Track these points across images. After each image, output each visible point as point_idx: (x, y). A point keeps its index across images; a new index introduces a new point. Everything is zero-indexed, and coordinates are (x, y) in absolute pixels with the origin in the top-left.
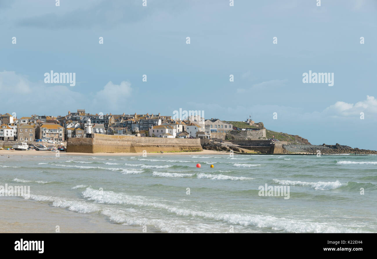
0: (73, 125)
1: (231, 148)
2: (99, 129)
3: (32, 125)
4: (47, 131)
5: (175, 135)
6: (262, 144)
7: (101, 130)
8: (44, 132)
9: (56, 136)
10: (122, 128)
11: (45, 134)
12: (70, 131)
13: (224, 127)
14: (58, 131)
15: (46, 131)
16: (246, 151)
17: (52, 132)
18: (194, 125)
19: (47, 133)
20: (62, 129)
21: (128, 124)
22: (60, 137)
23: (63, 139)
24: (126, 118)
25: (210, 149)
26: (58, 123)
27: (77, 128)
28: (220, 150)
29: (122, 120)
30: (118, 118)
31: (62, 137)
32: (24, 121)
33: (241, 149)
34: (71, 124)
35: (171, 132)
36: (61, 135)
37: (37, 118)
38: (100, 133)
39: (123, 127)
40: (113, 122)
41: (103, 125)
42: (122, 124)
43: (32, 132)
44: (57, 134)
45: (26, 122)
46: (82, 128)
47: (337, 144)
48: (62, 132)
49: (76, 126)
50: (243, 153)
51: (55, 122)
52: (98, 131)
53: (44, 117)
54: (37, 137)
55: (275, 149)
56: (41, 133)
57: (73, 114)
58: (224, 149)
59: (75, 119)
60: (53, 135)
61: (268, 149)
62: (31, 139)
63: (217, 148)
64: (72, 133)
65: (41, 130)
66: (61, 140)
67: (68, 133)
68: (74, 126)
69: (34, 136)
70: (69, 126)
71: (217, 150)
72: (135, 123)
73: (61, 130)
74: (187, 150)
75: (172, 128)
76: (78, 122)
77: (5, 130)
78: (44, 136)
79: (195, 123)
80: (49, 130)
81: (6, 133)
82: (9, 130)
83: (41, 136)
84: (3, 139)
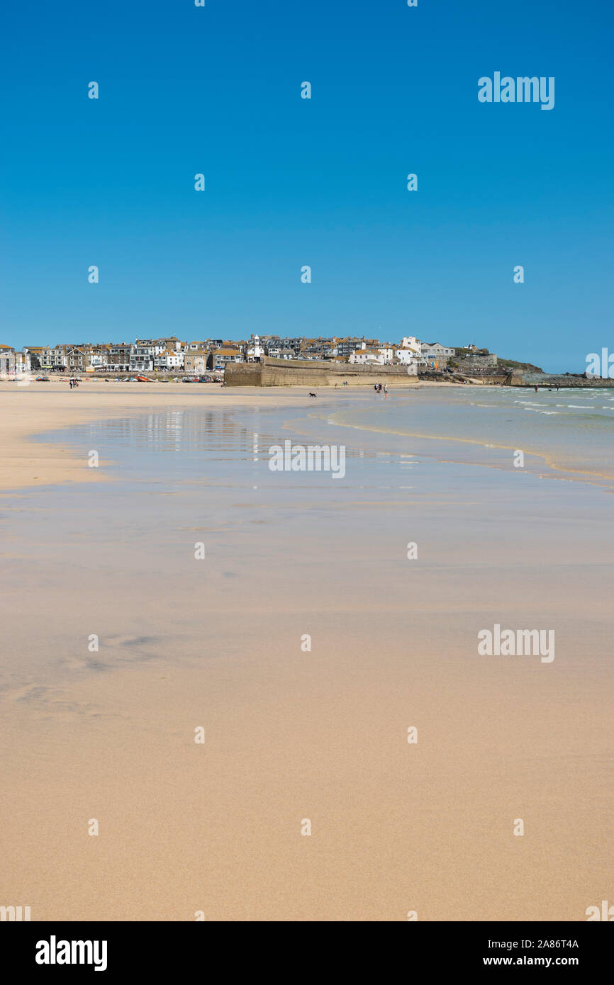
3: (204, 350)
4: (222, 359)
5: (382, 361)
8: (218, 360)
11: (219, 363)
14: (235, 359)
15: (220, 359)
17: (227, 359)
18: (408, 348)
19: (222, 362)
20: (241, 355)
21: (324, 349)
24: (322, 342)
29: (317, 345)
32: (194, 346)
35: (377, 358)
41: (292, 350)
43: (203, 359)
44: (235, 362)
50: (471, 382)
51: (233, 347)
54: (210, 366)
56: (214, 361)
62: (202, 369)
63: (438, 378)
65: (215, 357)
69: (205, 363)
70: (250, 352)
71: (437, 381)
73: (239, 357)
75: (380, 353)
77: (169, 358)
78: (218, 365)
79: (409, 346)
80: (225, 357)
81: (169, 361)
82: (173, 358)
83: (215, 364)
84: (166, 368)
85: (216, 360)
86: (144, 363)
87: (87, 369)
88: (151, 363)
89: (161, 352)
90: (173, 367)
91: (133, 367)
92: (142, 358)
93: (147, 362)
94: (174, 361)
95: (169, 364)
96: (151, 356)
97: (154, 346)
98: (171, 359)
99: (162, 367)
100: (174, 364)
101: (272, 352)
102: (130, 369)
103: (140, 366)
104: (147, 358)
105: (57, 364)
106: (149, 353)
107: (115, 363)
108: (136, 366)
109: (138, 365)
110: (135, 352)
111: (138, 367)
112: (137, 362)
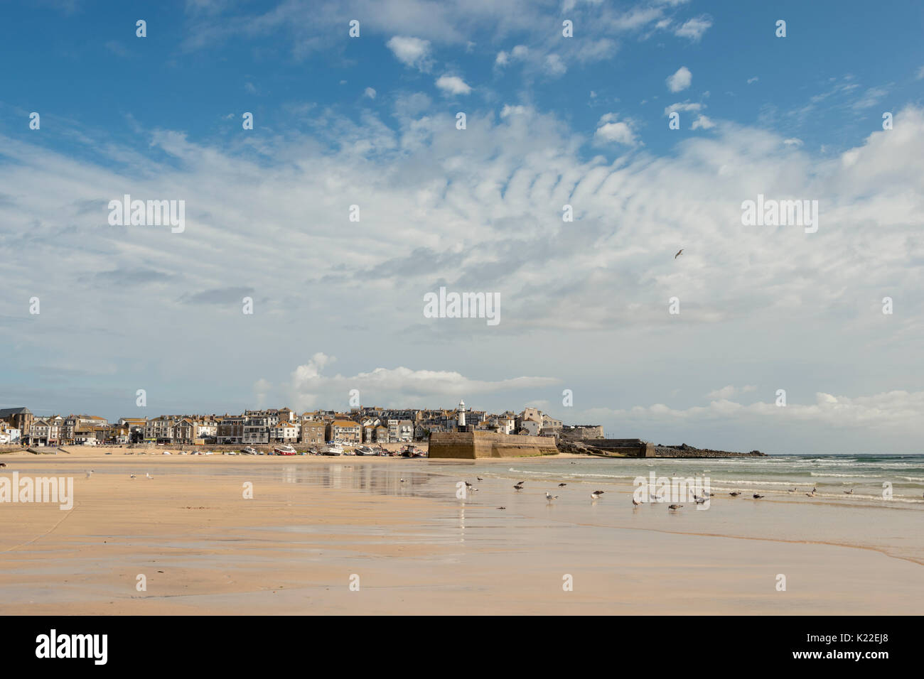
0: (372, 422)
1: (589, 449)
2: (406, 427)
3: (320, 421)
4: (340, 430)
5: (508, 433)
6: (625, 444)
7: (409, 427)
8: (336, 431)
9: (352, 437)
10: (436, 426)
11: (337, 434)
12: (369, 430)
13: (553, 424)
14: (354, 431)
15: (338, 429)
16: (610, 454)
17: (346, 431)
19: (340, 433)
20: (359, 426)
21: (441, 420)
22: (357, 437)
23: (361, 440)
24: (437, 414)
25: (563, 451)
26: (350, 420)
27: (378, 426)
28: (576, 453)
29: (431, 416)
30: (426, 414)
31: (360, 437)
32: (309, 418)
33: (604, 452)
34: (368, 421)
35: (503, 429)
36: (358, 435)
37: (324, 414)
38: (408, 432)
39: (435, 424)
40: (420, 418)
41: (409, 421)
42: (432, 420)
43: (321, 431)
44: (353, 433)
45: (311, 418)
46: (385, 425)
47: (683, 444)
48: (359, 431)
49: (376, 423)
51: (347, 419)
52: (405, 430)
53: (331, 413)
54: (327, 439)
55: (647, 451)
56: (332, 433)
57: (367, 409)
58: (581, 451)
59: (372, 415)
60: (348, 436)
61: (638, 451)
62: (320, 441)
63: (573, 449)
64: (372, 432)
65: (333, 428)
66: (358, 441)
67: (366, 432)
68: (373, 424)
69: (324, 436)
70: (367, 424)
71: (572, 452)
72: (452, 418)
73: (358, 429)
74: (546, 452)
75: (504, 425)
76: (376, 418)
77: (286, 429)
78: (337, 437)
79: (531, 417)
80: (344, 428)
81: (286, 433)
82: (291, 429)
83: (333, 436)
84: (283, 440)
85: (334, 431)
86: (258, 435)
87: (196, 441)
88: (266, 434)
89: (274, 423)
90: (290, 439)
91: (247, 438)
92: (257, 430)
93: (262, 435)
94: (291, 433)
95: (286, 436)
96: (267, 428)
97: (266, 418)
98: (288, 431)
99: (278, 439)
100: (291, 436)
101: (392, 424)
102: (244, 441)
103: (254, 437)
104: (262, 429)
105: (163, 436)
106: (265, 425)
107: (227, 434)
108: (250, 438)
109: (252, 437)
110: (249, 423)
111: (252, 439)
112: (251, 434)
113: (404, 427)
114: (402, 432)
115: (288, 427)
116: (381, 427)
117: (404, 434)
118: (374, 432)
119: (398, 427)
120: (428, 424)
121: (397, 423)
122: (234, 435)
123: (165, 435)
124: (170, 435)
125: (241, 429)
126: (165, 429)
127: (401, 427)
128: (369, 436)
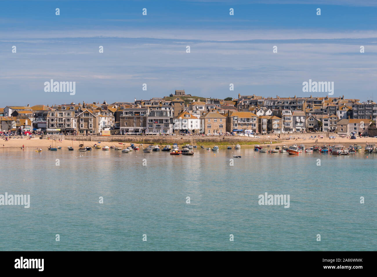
0: (263, 112)
2: (300, 117)
4: (239, 121)
7: (302, 118)
9: (249, 128)
11: (236, 125)
12: (265, 121)
14: (251, 121)
15: (237, 121)
17: (244, 121)
19: (239, 124)
20: (256, 117)
21: (330, 110)
22: (254, 128)
23: (257, 132)
27: (271, 116)
31: (256, 127)
34: (260, 111)
36: (255, 126)
37: (209, 103)
38: (301, 122)
39: (324, 114)
42: (322, 110)
43: (222, 122)
44: (250, 124)
48: (256, 122)
52: (298, 120)
53: (216, 102)
54: (228, 129)
56: (232, 124)
57: (245, 97)
59: (260, 105)
60: (245, 126)
64: (268, 123)
65: (232, 120)
67: (263, 123)
68: (265, 114)
69: (224, 127)
70: (259, 114)
73: (255, 119)
77: (189, 120)
78: (236, 128)
80: (241, 119)
81: (190, 124)
82: (194, 121)
83: (232, 127)
84: (187, 131)
85: (234, 122)
86: (162, 125)
88: (171, 126)
90: (193, 131)
91: (151, 128)
92: (161, 121)
93: (167, 125)
94: (194, 124)
95: (190, 128)
96: (171, 119)
98: (192, 122)
99: (182, 131)
100: (194, 127)
101: (286, 114)
102: (147, 132)
103: (158, 127)
104: (167, 121)
105: (66, 127)
106: (169, 115)
107: (130, 126)
108: (154, 130)
109: (156, 128)
110: (152, 114)
111: (156, 130)
112: (155, 125)
113: (297, 118)
114: (296, 122)
115: (191, 118)
116: (275, 117)
117: (299, 124)
118: (270, 122)
119: (292, 118)
120: (317, 113)
121: (291, 114)
122: (137, 126)
123: (68, 125)
124: (74, 125)
125: (145, 119)
126: (69, 120)
127: (294, 117)
128: (265, 127)
